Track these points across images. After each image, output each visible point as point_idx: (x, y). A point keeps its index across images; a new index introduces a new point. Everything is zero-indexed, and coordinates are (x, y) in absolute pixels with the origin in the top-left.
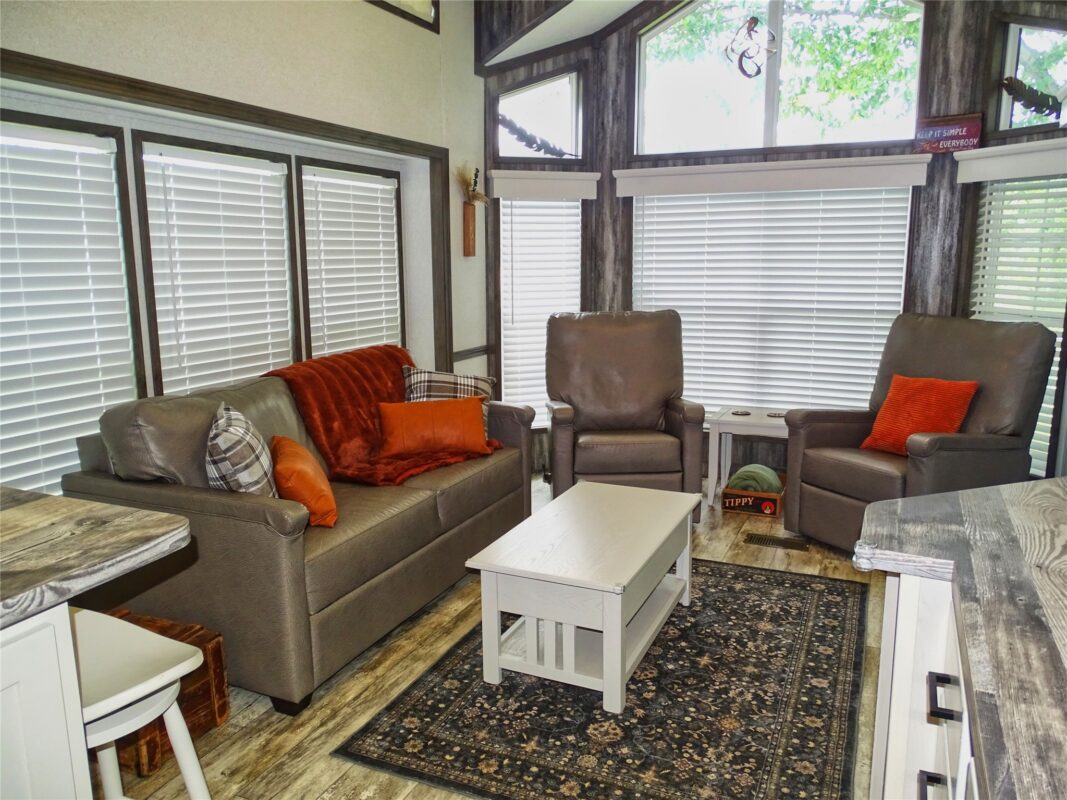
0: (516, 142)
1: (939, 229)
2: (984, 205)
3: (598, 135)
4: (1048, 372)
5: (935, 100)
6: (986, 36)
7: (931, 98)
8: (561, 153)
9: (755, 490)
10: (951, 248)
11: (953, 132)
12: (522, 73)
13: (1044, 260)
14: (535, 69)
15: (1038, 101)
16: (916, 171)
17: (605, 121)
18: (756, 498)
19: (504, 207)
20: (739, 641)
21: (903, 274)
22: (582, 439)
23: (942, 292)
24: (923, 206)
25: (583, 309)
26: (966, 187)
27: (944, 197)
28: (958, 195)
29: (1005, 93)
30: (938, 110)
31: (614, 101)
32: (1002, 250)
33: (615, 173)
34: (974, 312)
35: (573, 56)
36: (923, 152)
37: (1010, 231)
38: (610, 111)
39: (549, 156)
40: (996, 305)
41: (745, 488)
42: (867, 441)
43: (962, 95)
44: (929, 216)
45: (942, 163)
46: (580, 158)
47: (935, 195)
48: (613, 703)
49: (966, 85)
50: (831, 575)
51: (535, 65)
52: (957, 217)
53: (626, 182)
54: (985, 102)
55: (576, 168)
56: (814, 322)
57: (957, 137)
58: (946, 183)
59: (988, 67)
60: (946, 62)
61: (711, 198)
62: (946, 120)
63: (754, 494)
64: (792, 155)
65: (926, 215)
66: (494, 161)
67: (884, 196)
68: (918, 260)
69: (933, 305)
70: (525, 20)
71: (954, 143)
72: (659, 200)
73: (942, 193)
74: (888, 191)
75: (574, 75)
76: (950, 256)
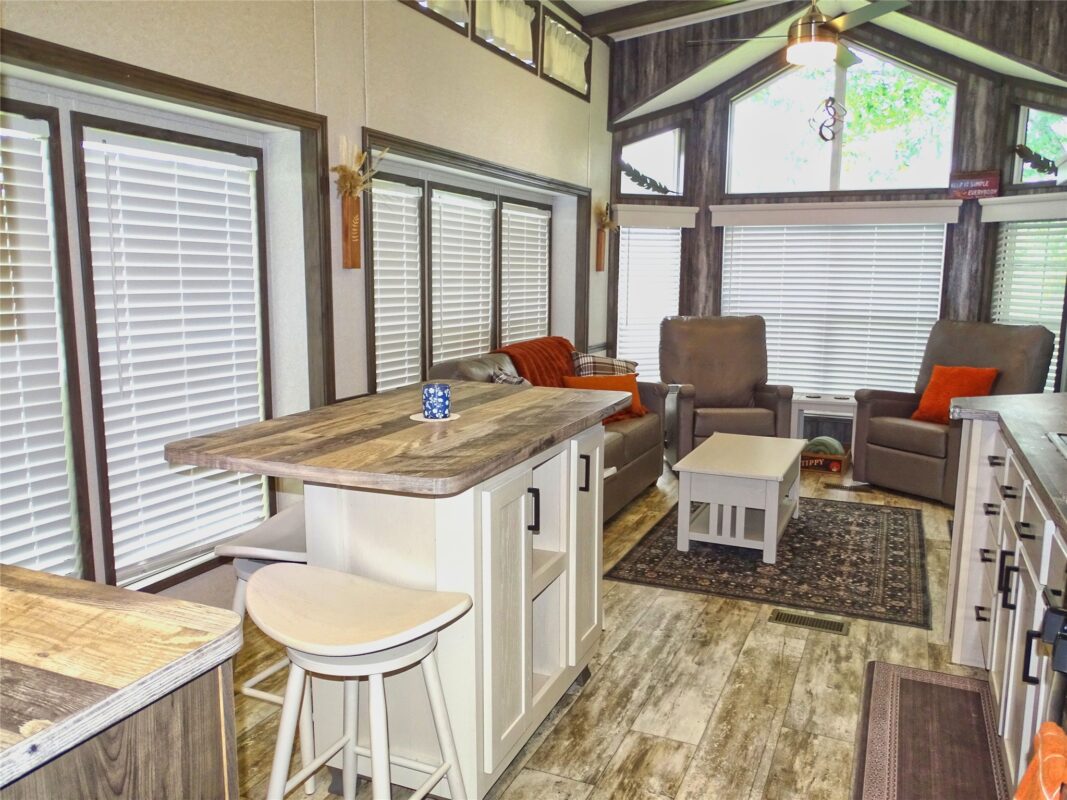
0: (631, 181)
1: (968, 257)
2: (1001, 239)
3: (696, 177)
4: (1049, 363)
5: (965, 159)
6: (1003, 114)
7: (962, 157)
8: (665, 190)
9: (825, 453)
10: (977, 271)
11: (978, 183)
12: (640, 128)
13: (1046, 281)
14: (648, 126)
15: (1042, 164)
16: (951, 212)
17: (703, 167)
18: (826, 460)
19: (623, 233)
20: (839, 534)
21: (940, 290)
22: (699, 411)
23: (970, 305)
24: (955, 238)
26: (988, 225)
27: (971, 233)
28: (982, 231)
29: (1017, 156)
30: (967, 167)
31: (710, 151)
32: (1015, 273)
33: (711, 207)
34: (994, 320)
35: (679, 115)
36: (956, 198)
37: (1022, 259)
38: (707, 160)
39: (656, 193)
40: (1011, 314)
41: (817, 452)
42: (916, 414)
43: (984, 156)
44: (960, 247)
45: (971, 207)
46: (681, 195)
47: (965, 231)
48: (770, 557)
49: (987, 149)
50: (893, 505)
51: (650, 123)
52: (981, 247)
53: (719, 215)
54: (1002, 163)
55: (679, 202)
56: (869, 326)
57: (981, 188)
58: (973, 221)
59: (1005, 138)
60: (973, 131)
61: (788, 228)
62: (973, 175)
63: (824, 456)
64: (854, 198)
65: (958, 246)
66: (617, 197)
67: (925, 230)
68: (951, 280)
69: (963, 313)
70: (650, 91)
71: (980, 192)
72: (745, 229)
73: (970, 229)
74: (928, 227)
75: (677, 130)
76: (976, 277)
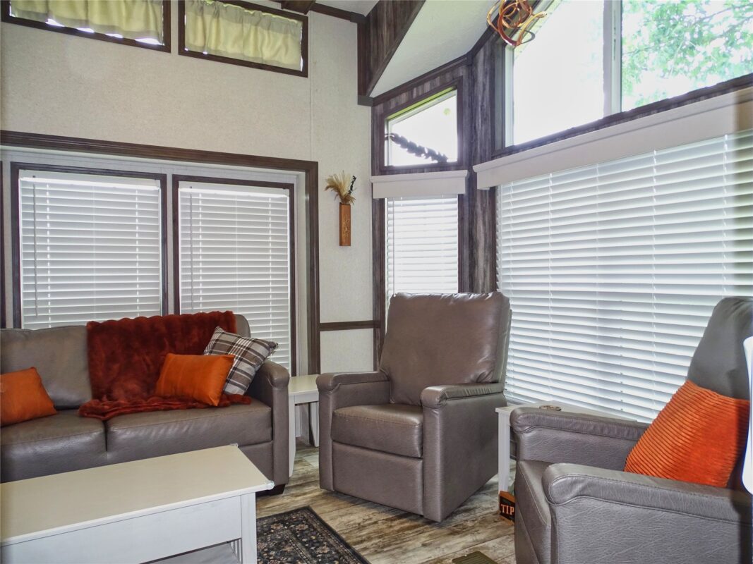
12: (404, 98)
17: (477, 125)
19: (389, 206)
25: (461, 290)
31: (482, 106)
33: (475, 168)
38: (480, 116)
46: (457, 159)
51: (415, 89)
55: (455, 168)
66: (381, 169)
70: (385, 53)
